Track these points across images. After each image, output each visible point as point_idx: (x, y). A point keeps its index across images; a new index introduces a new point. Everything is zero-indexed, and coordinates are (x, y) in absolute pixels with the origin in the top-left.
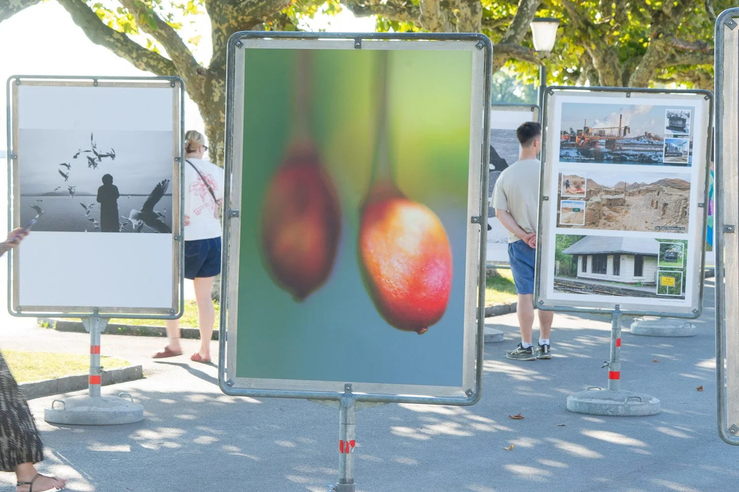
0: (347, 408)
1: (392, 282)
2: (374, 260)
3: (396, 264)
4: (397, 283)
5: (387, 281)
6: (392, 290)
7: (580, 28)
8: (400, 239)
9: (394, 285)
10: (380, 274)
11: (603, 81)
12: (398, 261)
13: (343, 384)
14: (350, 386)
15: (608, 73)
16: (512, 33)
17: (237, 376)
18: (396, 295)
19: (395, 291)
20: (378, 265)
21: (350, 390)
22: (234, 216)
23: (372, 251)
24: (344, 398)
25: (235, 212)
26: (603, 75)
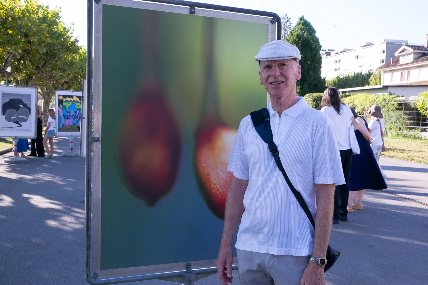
0: (191, 282)
1: (218, 186)
2: (206, 172)
3: (221, 173)
4: (222, 187)
5: (215, 186)
6: (218, 192)
7: (15, 69)
8: (224, 155)
9: (220, 189)
10: (210, 182)
11: (21, 84)
12: (222, 171)
13: (184, 264)
14: (190, 264)
15: (22, 82)
16: (4, 67)
17: (101, 269)
18: (221, 196)
19: (221, 193)
20: (209, 175)
21: (190, 268)
22: (96, 141)
23: (204, 165)
24: (188, 275)
25: (97, 138)
26: (21, 82)
